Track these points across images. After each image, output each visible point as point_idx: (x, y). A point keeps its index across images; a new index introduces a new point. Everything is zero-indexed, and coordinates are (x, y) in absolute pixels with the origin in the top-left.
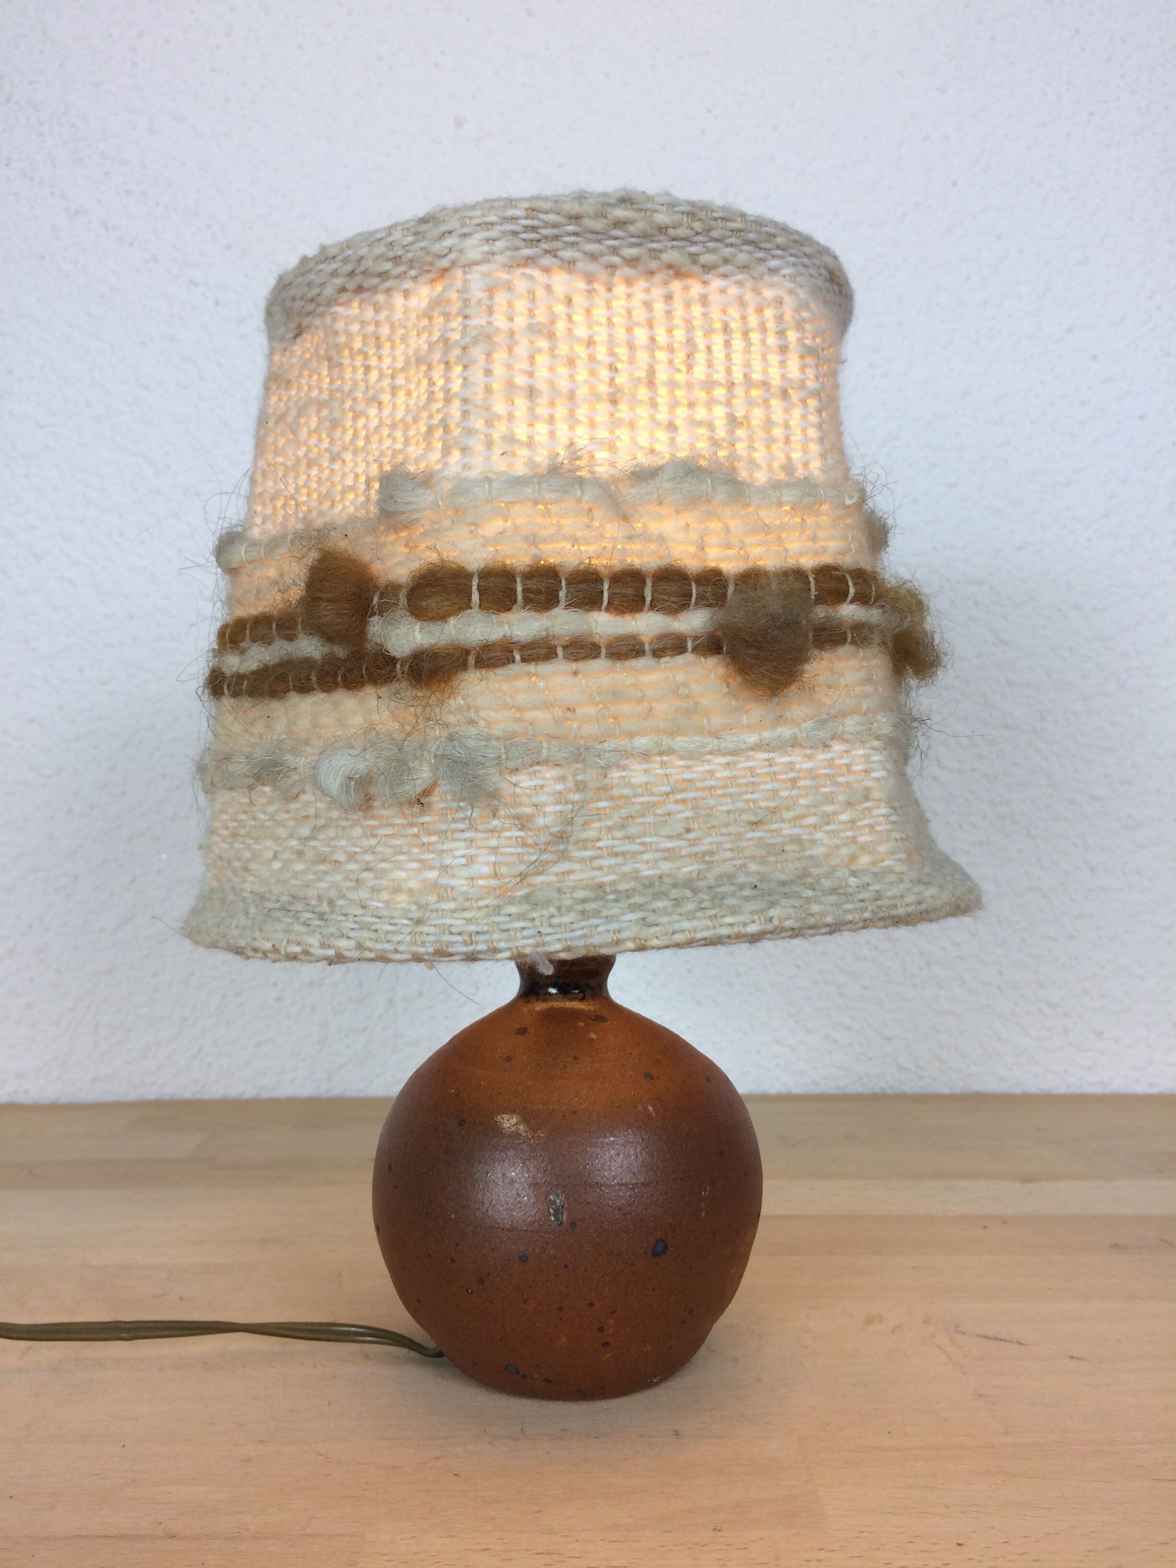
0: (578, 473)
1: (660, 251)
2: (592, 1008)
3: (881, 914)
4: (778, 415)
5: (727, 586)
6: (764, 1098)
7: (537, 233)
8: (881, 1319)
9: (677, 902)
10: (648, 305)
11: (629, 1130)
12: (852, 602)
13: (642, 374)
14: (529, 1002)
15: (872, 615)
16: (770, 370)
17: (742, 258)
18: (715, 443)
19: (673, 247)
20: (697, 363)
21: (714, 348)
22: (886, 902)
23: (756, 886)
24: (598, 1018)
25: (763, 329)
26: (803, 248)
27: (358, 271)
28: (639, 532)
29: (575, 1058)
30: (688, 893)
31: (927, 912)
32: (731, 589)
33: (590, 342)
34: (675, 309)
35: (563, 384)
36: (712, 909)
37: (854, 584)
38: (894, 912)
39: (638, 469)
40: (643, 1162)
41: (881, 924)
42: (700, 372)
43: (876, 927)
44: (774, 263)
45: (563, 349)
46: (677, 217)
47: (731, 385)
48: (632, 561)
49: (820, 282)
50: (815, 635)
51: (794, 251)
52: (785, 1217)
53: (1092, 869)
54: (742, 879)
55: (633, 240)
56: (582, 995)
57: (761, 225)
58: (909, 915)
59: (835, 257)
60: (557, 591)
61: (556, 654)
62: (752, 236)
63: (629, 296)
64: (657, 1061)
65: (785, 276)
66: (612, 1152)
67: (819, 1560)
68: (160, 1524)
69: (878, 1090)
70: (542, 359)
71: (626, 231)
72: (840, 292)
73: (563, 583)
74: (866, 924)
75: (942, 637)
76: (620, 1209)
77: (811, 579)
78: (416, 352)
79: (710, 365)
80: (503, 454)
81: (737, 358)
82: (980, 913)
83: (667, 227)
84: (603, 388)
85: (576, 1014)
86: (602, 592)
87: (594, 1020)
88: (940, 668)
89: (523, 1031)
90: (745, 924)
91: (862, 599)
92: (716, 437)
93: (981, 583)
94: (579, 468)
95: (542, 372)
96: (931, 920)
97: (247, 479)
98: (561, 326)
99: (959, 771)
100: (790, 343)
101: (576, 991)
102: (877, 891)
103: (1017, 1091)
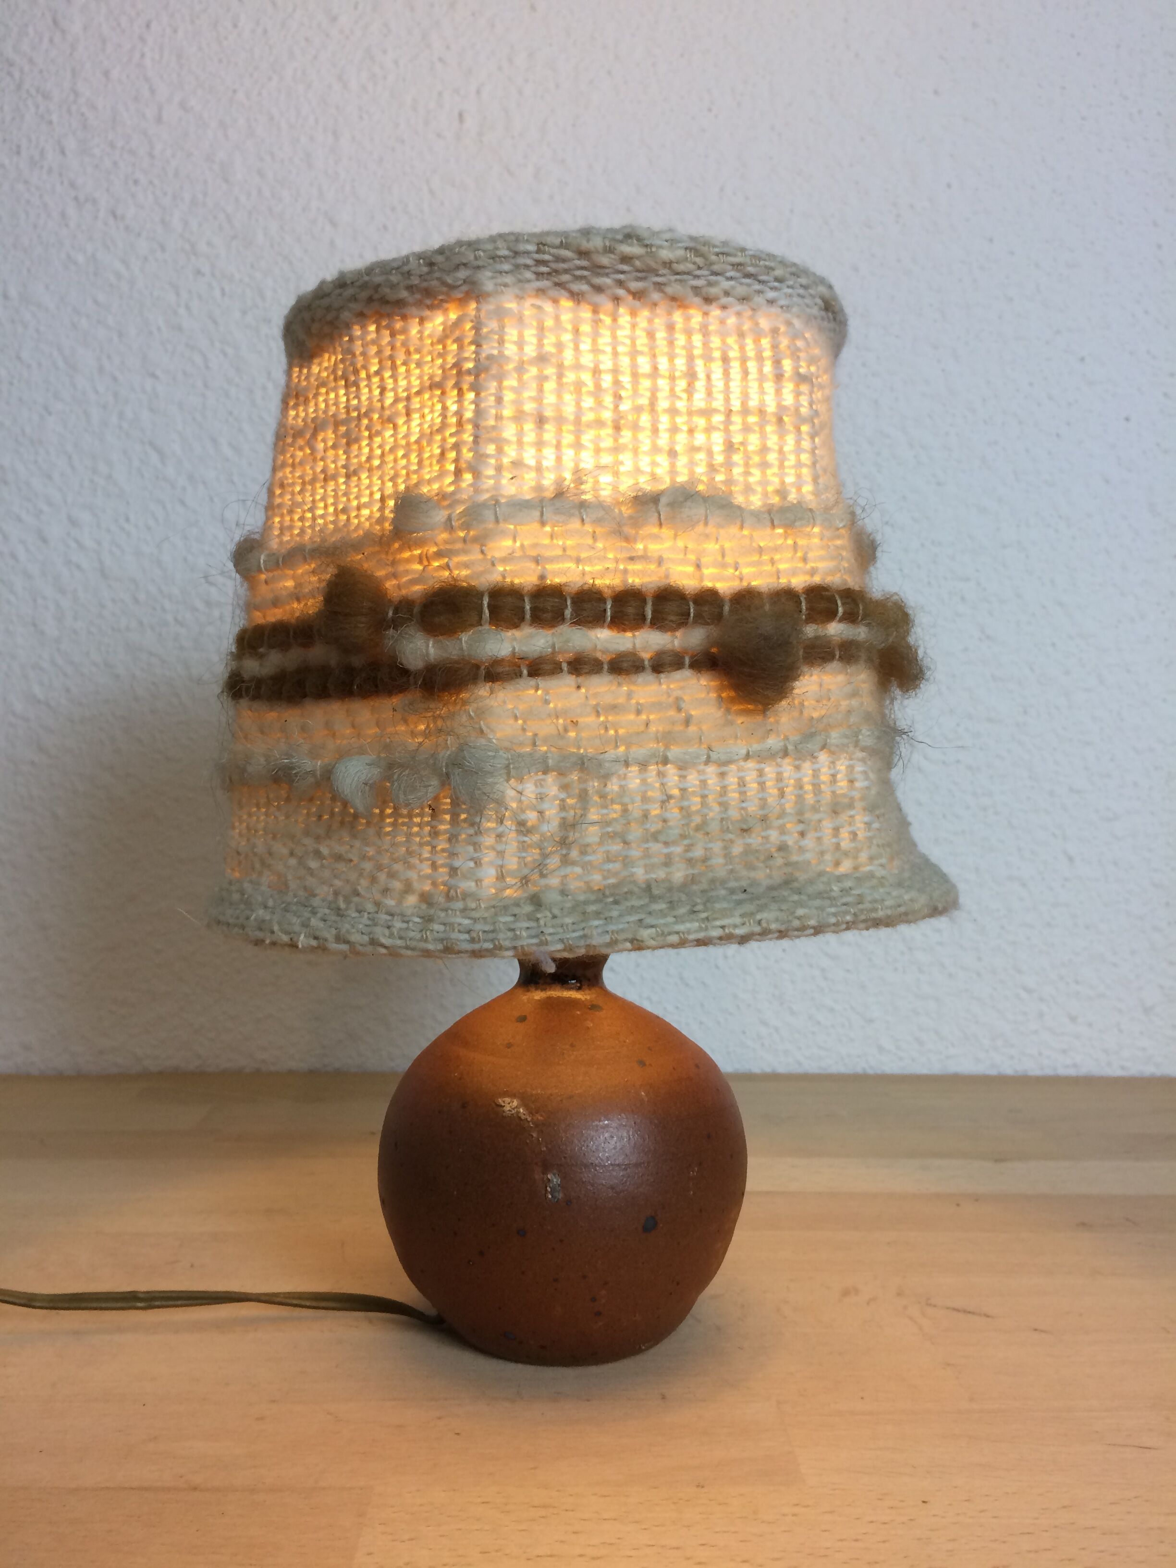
0: (583, 497)
1: (664, 284)
2: (588, 997)
3: (863, 917)
4: (773, 441)
5: (723, 605)
6: (749, 1077)
7: (547, 267)
8: (857, 1291)
9: (672, 905)
10: (651, 335)
11: (623, 1115)
12: (840, 621)
13: (644, 401)
14: (528, 991)
15: (860, 632)
16: (766, 397)
17: (741, 290)
18: (712, 468)
19: (676, 280)
20: (696, 391)
21: (714, 377)
22: (867, 905)
23: (745, 891)
24: (594, 1007)
25: (760, 359)
26: (799, 280)
27: (376, 296)
28: (640, 553)
29: (572, 1046)
30: (684, 897)
31: (906, 914)
32: (727, 608)
33: (596, 372)
34: (676, 339)
35: (569, 410)
36: (704, 912)
37: (843, 604)
38: (874, 915)
39: (640, 494)
40: (635, 1144)
41: (862, 925)
42: (699, 400)
43: (858, 929)
44: (771, 295)
45: (570, 377)
46: (680, 253)
47: (729, 413)
48: (633, 581)
49: (815, 311)
50: (805, 652)
51: (791, 283)
52: (768, 1193)
53: (1071, 859)
54: (732, 884)
55: (639, 275)
56: (579, 985)
57: (760, 259)
58: (888, 917)
59: (830, 287)
60: (563, 609)
61: (561, 669)
62: (751, 269)
63: (634, 326)
64: (649, 1048)
65: (782, 307)
66: (607, 1135)
67: (794, 1515)
68: (181, 1477)
69: (859, 1070)
70: (550, 386)
71: (633, 266)
72: (835, 319)
73: (569, 602)
74: (849, 927)
75: (925, 652)
76: (612, 1188)
77: (802, 599)
78: (431, 377)
79: (709, 393)
80: (512, 478)
81: (735, 385)
82: (956, 913)
83: (671, 262)
84: (607, 415)
85: (573, 1004)
86: (605, 610)
87: (590, 1009)
88: (923, 681)
89: (522, 1019)
90: (735, 926)
91: (851, 618)
92: (714, 462)
93: (967, 579)
94: (584, 492)
95: (550, 399)
96: (909, 922)
97: (265, 490)
98: (568, 356)
99: (944, 762)
100: (785, 371)
101: (573, 982)
102: (859, 895)
103: (993, 1072)
